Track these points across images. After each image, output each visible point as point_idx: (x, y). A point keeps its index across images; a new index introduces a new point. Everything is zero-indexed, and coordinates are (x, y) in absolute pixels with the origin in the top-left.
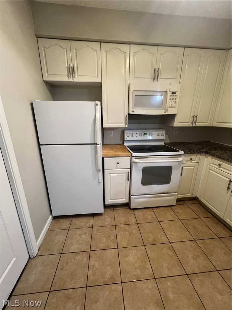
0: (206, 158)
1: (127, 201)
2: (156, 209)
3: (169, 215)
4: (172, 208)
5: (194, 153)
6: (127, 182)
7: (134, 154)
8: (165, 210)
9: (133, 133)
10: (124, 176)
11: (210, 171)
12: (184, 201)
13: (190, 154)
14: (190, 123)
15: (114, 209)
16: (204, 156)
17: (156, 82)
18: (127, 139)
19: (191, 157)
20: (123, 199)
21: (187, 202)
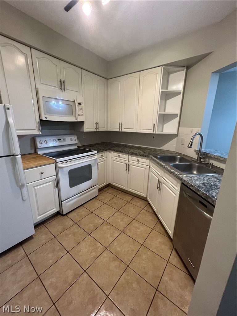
0: (110, 154)
1: (58, 210)
2: (86, 204)
3: (97, 204)
4: (97, 198)
5: (103, 151)
6: (55, 190)
7: (58, 160)
8: (92, 202)
9: (46, 139)
10: (51, 185)
11: (115, 162)
12: (102, 190)
13: (101, 152)
14: (94, 129)
15: (45, 224)
16: (109, 152)
17: (63, 91)
18: (40, 147)
19: (102, 154)
20: (54, 209)
21: (104, 190)
